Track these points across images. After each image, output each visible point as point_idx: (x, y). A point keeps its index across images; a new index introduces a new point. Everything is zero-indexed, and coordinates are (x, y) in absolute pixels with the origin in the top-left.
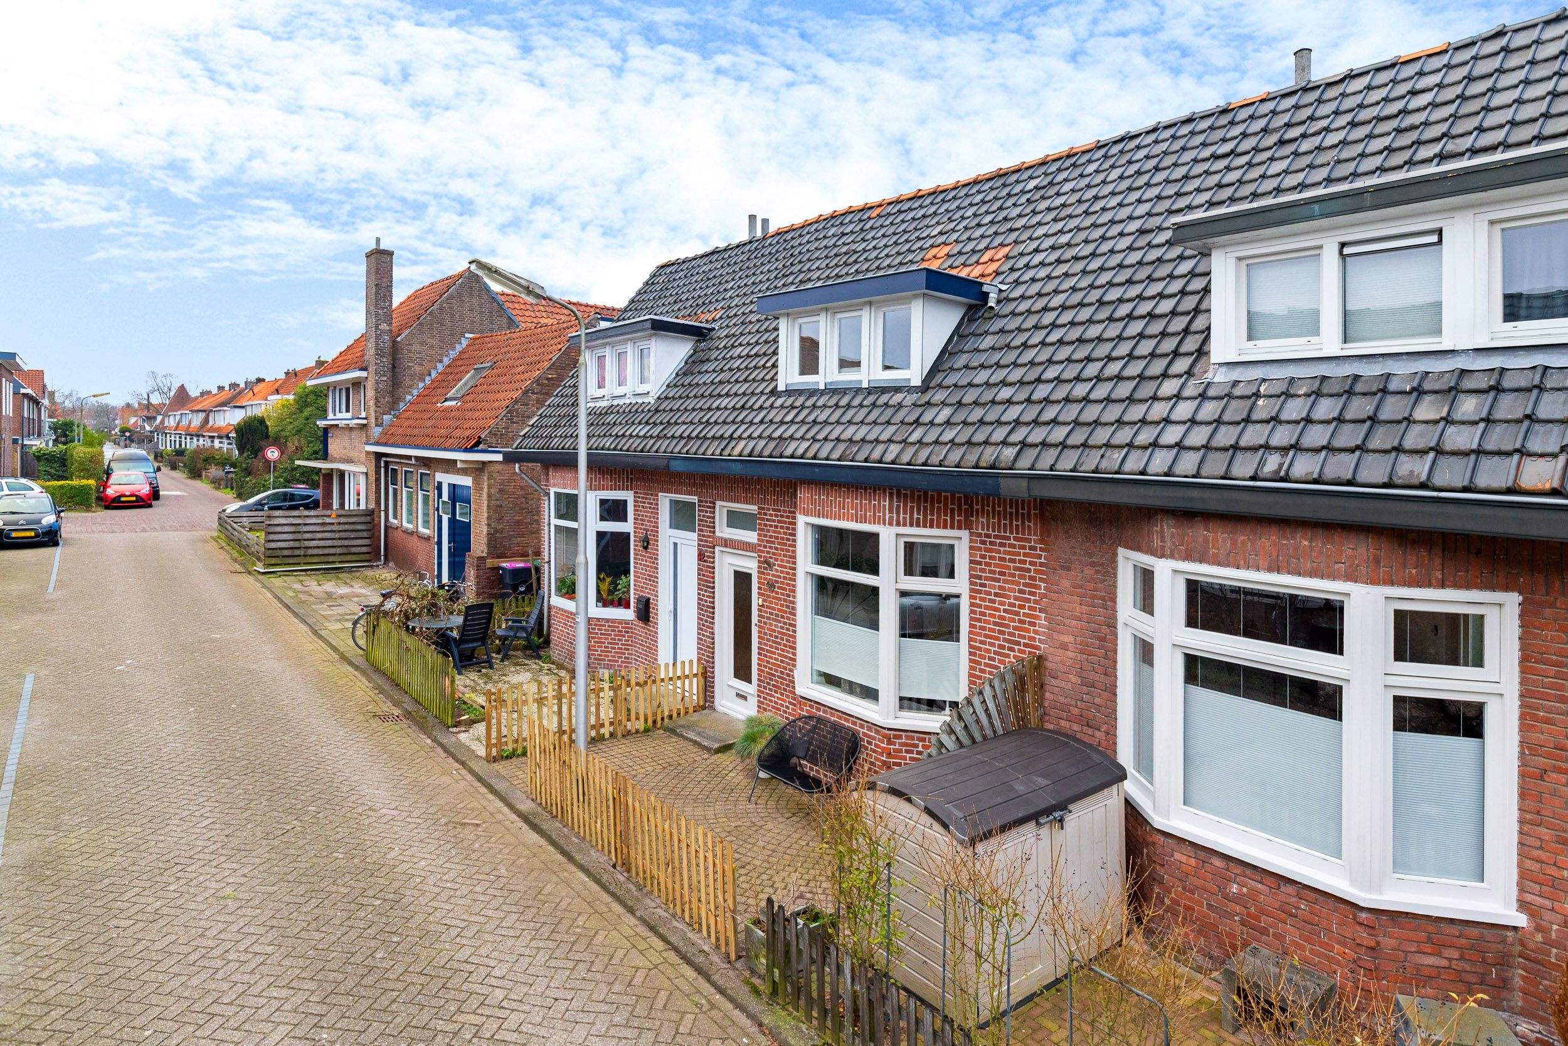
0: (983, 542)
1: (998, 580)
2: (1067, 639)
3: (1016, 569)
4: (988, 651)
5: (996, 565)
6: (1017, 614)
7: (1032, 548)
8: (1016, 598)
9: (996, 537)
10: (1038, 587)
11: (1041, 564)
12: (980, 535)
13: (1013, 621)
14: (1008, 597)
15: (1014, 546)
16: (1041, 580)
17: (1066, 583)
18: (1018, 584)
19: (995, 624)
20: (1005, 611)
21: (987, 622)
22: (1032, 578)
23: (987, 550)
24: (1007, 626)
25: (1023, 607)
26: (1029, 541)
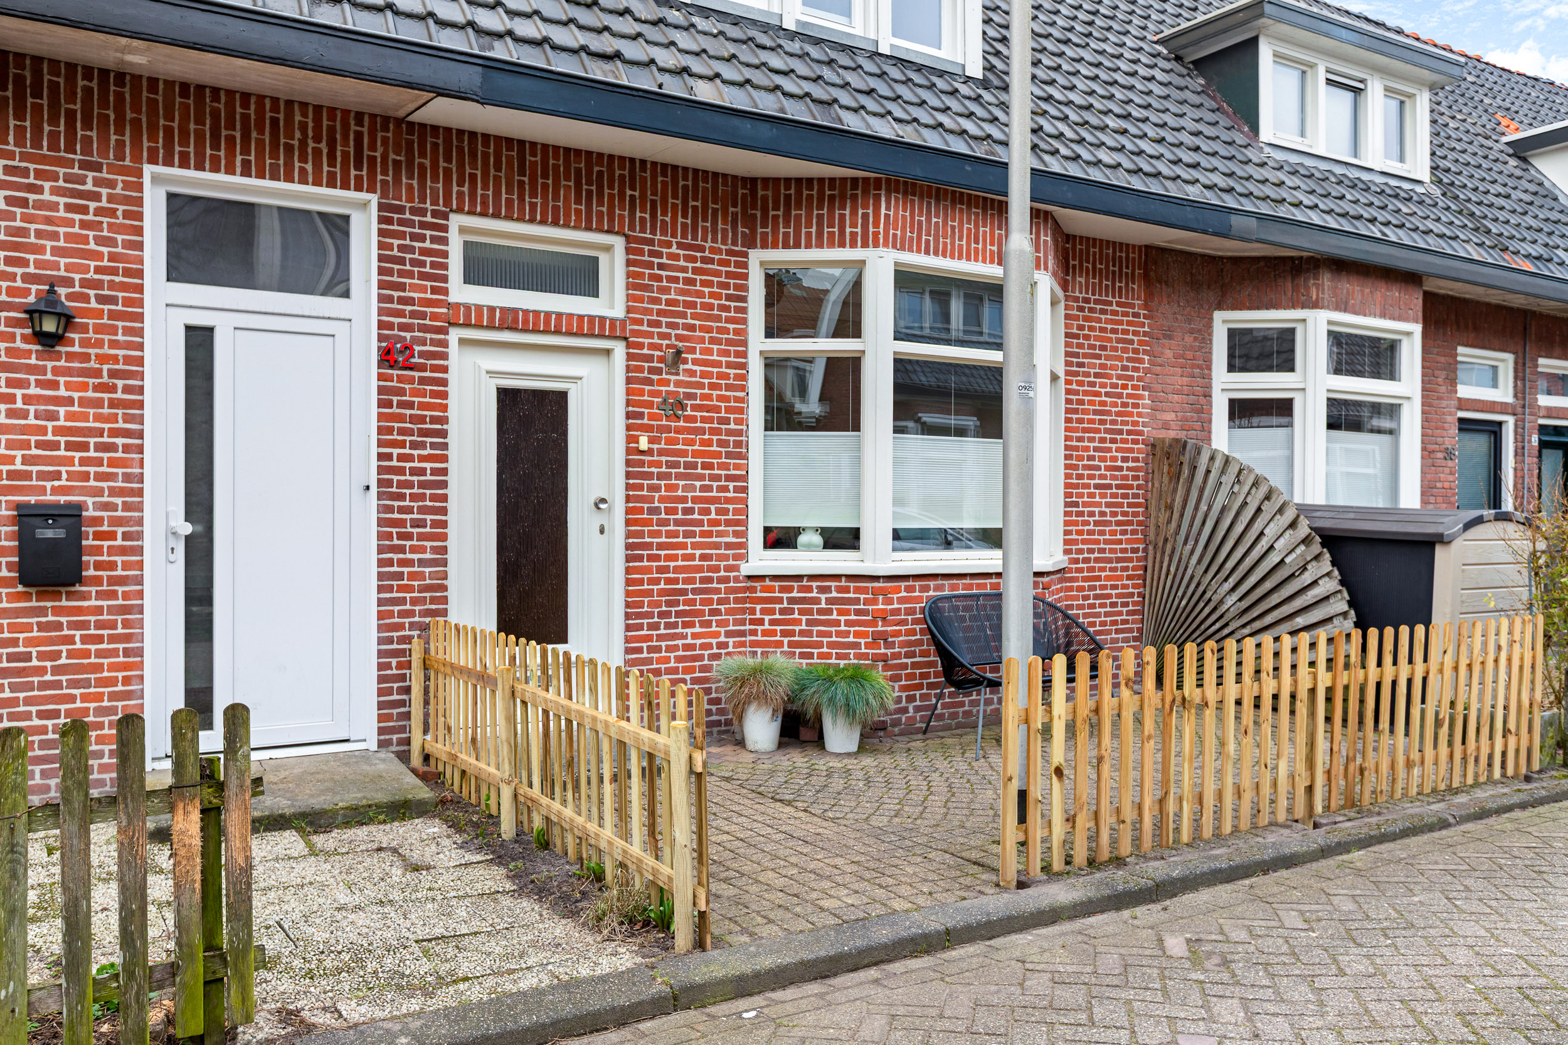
0: (1081, 309)
1: (1099, 357)
2: (1170, 416)
3: (1119, 341)
4: (1087, 449)
5: (1096, 338)
6: (1120, 396)
7: (1136, 315)
8: (1119, 377)
9: (1096, 302)
10: (1141, 361)
11: (1145, 334)
12: (1076, 299)
13: (1115, 405)
14: (1109, 377)
15: (1115, 313)
16: (1145, 352)
17: (1169, 353)
18: (1120, 359)
19: (1095, 412)
20: (1107, 394)
21: (1085, 412)
22: (1136, 351)
23: (1086, 319)
24: (1109, 413)
25: (1125, 387)
26: (1132, 306)
